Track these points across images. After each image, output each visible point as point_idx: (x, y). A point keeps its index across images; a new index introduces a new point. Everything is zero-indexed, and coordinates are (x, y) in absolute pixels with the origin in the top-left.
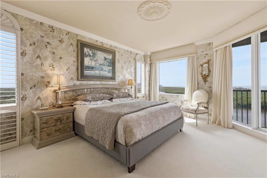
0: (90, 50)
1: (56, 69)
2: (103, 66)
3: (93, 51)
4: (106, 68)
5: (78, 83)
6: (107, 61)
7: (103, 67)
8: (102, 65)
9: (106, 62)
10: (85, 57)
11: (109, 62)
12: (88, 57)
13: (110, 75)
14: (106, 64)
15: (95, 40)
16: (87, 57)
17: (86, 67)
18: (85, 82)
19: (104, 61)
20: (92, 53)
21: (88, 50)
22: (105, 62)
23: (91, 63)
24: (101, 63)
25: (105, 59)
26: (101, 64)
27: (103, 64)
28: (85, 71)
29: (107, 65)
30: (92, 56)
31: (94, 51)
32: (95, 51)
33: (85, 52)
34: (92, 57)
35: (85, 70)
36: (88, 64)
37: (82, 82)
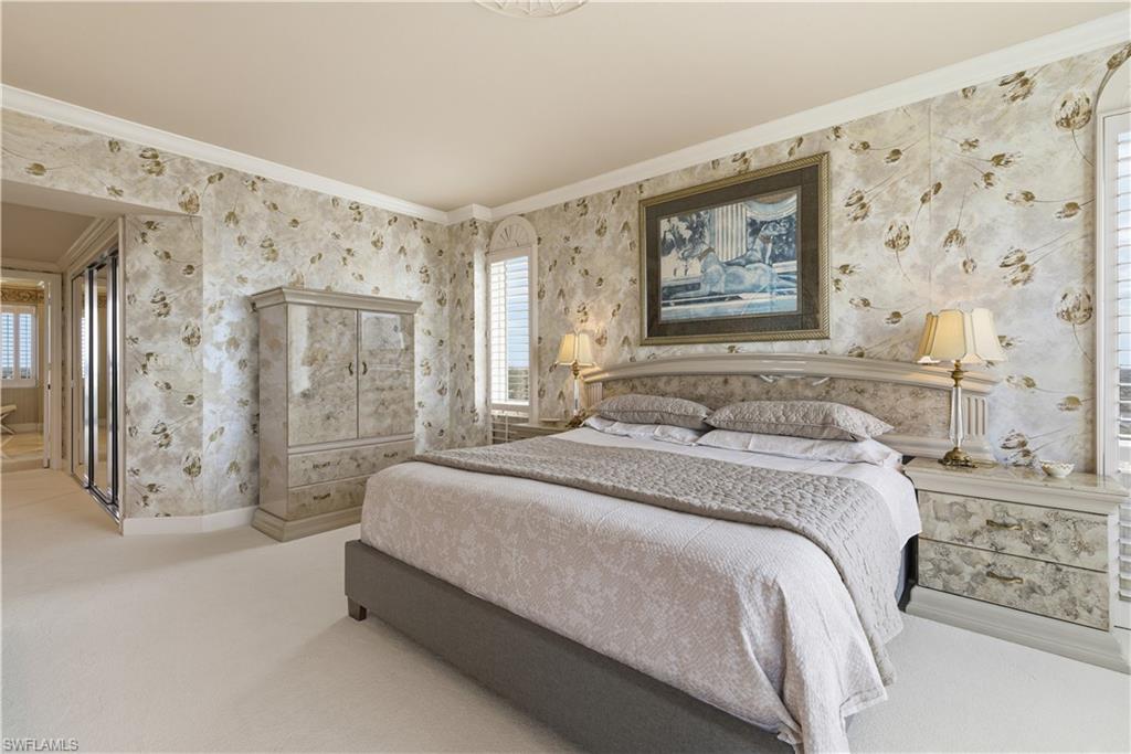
0: (680, 220)
1: (591, 317)
2: (744, 266)
3: (694, 217)
4: (759, 271)
5: (643, 353)
6: (766, 239)
7: (740, 270)
8: (739, 264)
9: (759, 244)
10: (664, 255)
11: (780, 236)
12: (674, 252)
13: (789, 302)
14: (758, 255)
15: (705, 166)
16: (669, 253)
17: (665, 291)
18: (663, 352)
19: (751, 239)
20: (688, 228)
21: (675, 220)
22: (754, 242)
23: (686, 271)
24: (732, 256)
25: (755, 227)
26: (729, 264)
27: (742, 257)
28: (663, 309)
29: (764, 255)
30: (691, 239)
31: (699, 216)
32: (702, 213)
33: (662, 236)
34: (689, 246)
35: (665, 305)
36: (674, 278)
37: (653, 349)
